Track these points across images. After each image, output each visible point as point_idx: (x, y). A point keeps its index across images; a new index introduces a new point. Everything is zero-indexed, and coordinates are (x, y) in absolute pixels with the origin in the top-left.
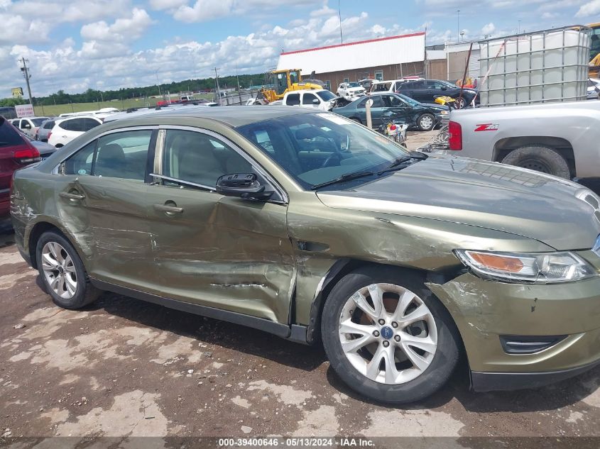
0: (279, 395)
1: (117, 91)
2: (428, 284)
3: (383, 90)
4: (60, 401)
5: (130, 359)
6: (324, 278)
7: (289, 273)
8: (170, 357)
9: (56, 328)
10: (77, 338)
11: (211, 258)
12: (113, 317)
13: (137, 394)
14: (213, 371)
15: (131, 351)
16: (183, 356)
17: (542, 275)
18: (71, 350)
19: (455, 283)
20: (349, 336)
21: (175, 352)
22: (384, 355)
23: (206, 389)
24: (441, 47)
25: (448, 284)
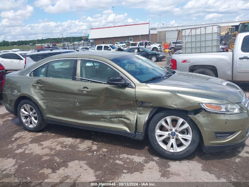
0: (133, 159)
1: (16, 42)
2: (189, 116)
3: (134, 45)
4: (45, 166)
5: (68, 149)
6: (148, 115)
7: (134, 113)
8: (84, 148)
9: (30, 140)
10: (42, 143)
11: (101, 109)
12: (53, 134)
13: (76, 162)
14: (104, 152)
15: (67, 147)
16: (90, 147)
17: (228, 111)
18: (41, 147)
19: (199, 115)
20: (159, 136)
21: (85, 146)
22: (172, 142)
23: (103, 158)
24: (155, 29)
25: (197, 115)
